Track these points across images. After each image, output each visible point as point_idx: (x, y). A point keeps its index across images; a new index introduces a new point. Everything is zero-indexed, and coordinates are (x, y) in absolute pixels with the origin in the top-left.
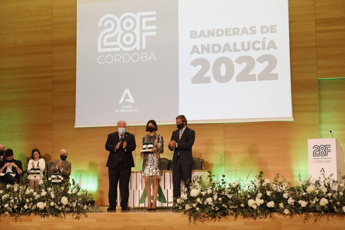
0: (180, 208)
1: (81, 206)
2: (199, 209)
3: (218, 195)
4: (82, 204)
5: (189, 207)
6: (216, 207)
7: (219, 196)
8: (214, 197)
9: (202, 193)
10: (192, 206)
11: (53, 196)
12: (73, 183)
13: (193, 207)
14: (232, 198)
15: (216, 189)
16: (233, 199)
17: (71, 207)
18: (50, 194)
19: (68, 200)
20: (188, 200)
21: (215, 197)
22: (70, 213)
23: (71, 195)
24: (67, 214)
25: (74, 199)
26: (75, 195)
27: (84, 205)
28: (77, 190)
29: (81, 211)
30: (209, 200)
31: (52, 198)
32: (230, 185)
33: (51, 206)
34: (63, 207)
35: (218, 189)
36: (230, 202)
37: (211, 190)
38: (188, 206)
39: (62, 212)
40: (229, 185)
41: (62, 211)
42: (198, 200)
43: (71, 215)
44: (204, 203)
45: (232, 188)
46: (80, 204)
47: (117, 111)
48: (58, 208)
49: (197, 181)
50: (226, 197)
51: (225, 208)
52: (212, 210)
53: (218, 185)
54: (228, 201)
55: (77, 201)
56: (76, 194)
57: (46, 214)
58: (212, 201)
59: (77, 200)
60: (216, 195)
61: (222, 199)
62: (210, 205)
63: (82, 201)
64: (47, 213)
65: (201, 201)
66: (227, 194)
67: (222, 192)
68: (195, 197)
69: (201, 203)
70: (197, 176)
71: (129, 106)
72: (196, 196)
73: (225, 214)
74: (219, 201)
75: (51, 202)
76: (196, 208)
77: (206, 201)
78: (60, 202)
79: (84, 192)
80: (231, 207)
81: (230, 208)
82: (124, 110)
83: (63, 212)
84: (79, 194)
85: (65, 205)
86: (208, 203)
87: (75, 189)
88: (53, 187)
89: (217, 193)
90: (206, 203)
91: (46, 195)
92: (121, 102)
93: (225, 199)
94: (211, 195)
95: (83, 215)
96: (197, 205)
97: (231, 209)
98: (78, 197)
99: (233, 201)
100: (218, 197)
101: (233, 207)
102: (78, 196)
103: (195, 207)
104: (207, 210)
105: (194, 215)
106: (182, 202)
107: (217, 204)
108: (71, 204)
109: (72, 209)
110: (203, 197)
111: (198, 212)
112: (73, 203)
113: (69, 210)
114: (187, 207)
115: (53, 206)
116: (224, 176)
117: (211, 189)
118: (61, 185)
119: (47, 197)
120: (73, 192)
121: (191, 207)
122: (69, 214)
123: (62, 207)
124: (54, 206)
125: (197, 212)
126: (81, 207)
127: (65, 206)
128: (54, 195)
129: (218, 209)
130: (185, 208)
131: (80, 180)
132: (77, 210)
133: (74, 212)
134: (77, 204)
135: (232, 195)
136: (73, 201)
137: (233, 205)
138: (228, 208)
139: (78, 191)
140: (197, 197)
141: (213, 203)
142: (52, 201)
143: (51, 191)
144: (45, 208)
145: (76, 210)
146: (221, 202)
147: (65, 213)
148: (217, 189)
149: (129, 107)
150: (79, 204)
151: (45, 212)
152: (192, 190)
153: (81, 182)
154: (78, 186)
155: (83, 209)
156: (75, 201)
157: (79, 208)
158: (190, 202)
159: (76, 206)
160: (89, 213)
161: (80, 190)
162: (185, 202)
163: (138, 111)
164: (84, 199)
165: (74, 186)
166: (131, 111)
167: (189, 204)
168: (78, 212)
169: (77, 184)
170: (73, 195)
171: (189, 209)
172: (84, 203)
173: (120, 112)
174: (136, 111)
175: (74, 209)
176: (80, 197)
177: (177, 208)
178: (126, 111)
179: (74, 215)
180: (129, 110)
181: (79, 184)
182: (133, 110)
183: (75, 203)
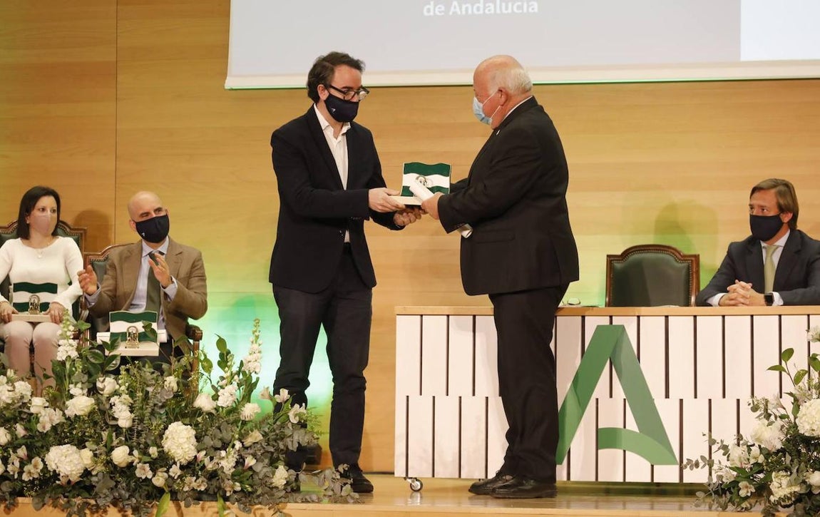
0: (743, 493)
1: (261, 468)
4: (267, 461)
5: (790, 485)
10: (804, 482)
11: (124, 418)
12: (221, 355)
13: (810, 486)
17: (213, 475)
18: (111, 406)
19: (198, 438)
20: (783, 451)
22: (208, 504)
23: (210, 414)
24: (192, 508)
25: (226, 435)
26: (231, 418)
27: (273, 463)
28: (239, 394)
29: (259, 493)
31: (117, 429)
33: (115, 466)
34: (175, 471)
38: (785, 481)
39: (167, 497)
41: (166, 489)
43: (210, 512)
46: (254, 461)
47: (432, 10)
48: (149, 477)
55: (238, 445)
56: (233, 410)
57: (93, 502)
59: (240, 440)
63: (264, 444)
64: (94, 498)
75: (112, 449)
78: (159, 446)
79: (275, 403)
82: (469, 6)
83: (174, 496)
84: (249, 411)
85: (184, 462)
87: (230, 387)
88: (123, 372)
91: (91, 413)
95: (272, 512)
98: (245, 426)
102: (244, 423)
106: (752, 461)
108: (212, 459)
109: (214, 482)
112: (223, 453)
113: (203, 488)
114: (781, 486)
115: (124, 465)
118: (165, 366)
119: (96, 423)
120: (221, 402)
121: (797, 489)
122: (203, 509)
123: (167, 472)
124: (131, 466)
126: (261, 476)
127: (182, 467)
128: (131, 412)
130: (771, 493)
131: (256, 346)
132: (238, 488)
133: (226, 499)
134: (240, 462)
136: (219, 444)
139: (247, 398)
142: (120, 444)
143: (116, 393)
144: (87, 473)
145: (233, 488)
147: (182, 504)
150: (250, 461)
151: (86, 495)
152: (808, 404)
153: (260, 352)
154: (244, 373)
155: (271, 483)
156: (231, 445)
157: (250, 480)
158: (792, 461)
159: (234, 467)
160: (296, 502)
161: (254, 391)
162: (772, 462)
163: (536, 10)
164: (272, 436)
165: (226, 372)
166: (504, 11)
167: (789, 473)
168: (243, 499)
169: (242, 363)
170: (222, 415)
171: (789, 499)
172: (272, 453)
173: (451, 13)
174: (525, 10)
175: (226, 481)
176: (256, 427)
177: (731, 493)
178: (478, 9)
179: (228, 514)
180: (490, 4)
181: (249, 362)
182: (513, 5)
183: (228, 454)
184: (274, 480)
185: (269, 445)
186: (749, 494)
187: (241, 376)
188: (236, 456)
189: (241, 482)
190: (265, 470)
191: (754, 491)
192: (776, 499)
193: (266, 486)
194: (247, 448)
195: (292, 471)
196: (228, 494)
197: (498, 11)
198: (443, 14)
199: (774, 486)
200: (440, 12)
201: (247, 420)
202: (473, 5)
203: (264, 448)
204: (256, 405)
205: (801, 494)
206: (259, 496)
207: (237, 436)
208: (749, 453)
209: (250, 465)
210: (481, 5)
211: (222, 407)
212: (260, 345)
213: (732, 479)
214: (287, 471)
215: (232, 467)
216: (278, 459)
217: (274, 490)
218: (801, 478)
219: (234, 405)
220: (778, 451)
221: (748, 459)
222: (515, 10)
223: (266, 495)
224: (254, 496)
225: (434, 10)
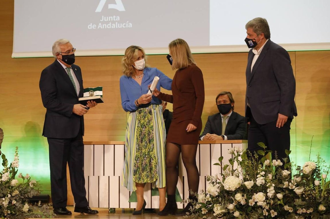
0: (203, 213)
1: (18, 205)
2: (240, 214)
3: (276, 188)
4: (20, 202)
5: (221, 209)
6: (272, 211)
7: (278, 190)
8: (268, 191)
9: (246, 183)
10: (226, 208)
12: (4, 161)
13: (229, 210)
14: (302, 194)
15: (273, 176)
16: (304, 196)
20: (218, 196)
21: (271, 192)
25: (5, 192)
26: (7, 185)
27: (23, 203)
28: (10, 176)
29: (17, 214)
30: (259, 198)
32: (299, 168)
36: (298, 202)
37: (262, 178)
38: (219, 208)
40: (297, 169)
42: (239, 197)
44: (248, 203)
45: (304, 174)
46: (16, 202)
47: (91, 26)
49: (238, 161)
50: (292, 191)
51: (290, 213)
52: (265, 216)
54: (295, 200)
55: (9, 196)
56: (8, 182)
58: (264, 198)
59: (10, 194)
60: (272, 188)
61: (284, 196)
62: (261, 207)
63: (20, 195)
65: (244, 200)
66: (294, 187)
67: (283, 181)
68: (232, 191)
69: (243, 202)
70: (238, 152)
71: (114, 17)
72: (233, 190)
74: (277, 200)
76: (233, 213)
77: (254, 200)
79: (24, 180)
80: (300, 211)
81: (298, 212)
82: (105, 25)
84: (14, 182)
86: (256, 203)
87: (6, 173)
89: (273, 185)
90: (254, 203)
92: (99, 9)
93: (288, 197)
94: (264, 189)
96: (235, 206)
97: (299, 215)
99: (304, 199)
100: (277, 193)
101: (304, 211)
102: (12, 187)
103: (232, 210)
104: (254, 216)
106: (207, 200)
107: (273, 204)
109: (0, 210)
110: (248, 193)
112: (4, 199)
114: (218, 210)
117: (262, 176)
120: (3, 179)
121: (224, 211)
126: (18, 208)
129: (276, 214)
130: (214, 212)
131: (16, 157)
132: (9, 212)
133: (5, 217)
134: (10, 202)
135: (304, 188)
136: (2, 195)
137: (304, 208)
138: (295, 212)
139: (13, 177)
140: (237, 191)
141: (265, 203)
145: (7, 212)
146: (282, 201)
149: (114, 20)
150: (14, 202)
152: (229, 177)
153: (18, 160)
154: (12, 168)
155: (22, 210)
156: (7, 196)
157: (14, 209)
158: (222, 200)
159: (8, 204)
160: (32, 218)
161: (16, 175)
162: (214, 201)
163: (131, 26)
164: (23, 192)
165: (5, 167)
166: (119, 27)
167: (221, 205)
168: (11, 217)
169: (11, 164)
170: (3, 184)
171: (221, 215)
172: (23, 199)
173: (98, 28)
174: (127, 27)
175: (5, 210)
176: (16, 189)
177: (199, 212)
178: (109, 26)
180: (114, 24)
181: (14, 163)
182: (122, 25)
183: (6, 199)
184: (23, 209)
185: (21, 195)
186: (206, 213)
187: (11, 169)
188: (9, 200)
189: (11, 210)
190: (20, 205)
191: (207, 212)
192: (216, 215)
193: (20, 211)
194: (13, 197)
195: (31, 206)
196: (5, 215)
197: (117, 27)
198: (95, 28)
199: (215, 210)
200: (94, 27)
201: (13, 186)
202: (107, 25)
203: (20, 197)
204: (17, 180)
205: (225, 213)
206: (17, 215)
207: (9, 192)
208: (206, 197)
209: (14, 203)
210: (110, 25)
211: (4, 181)
212: (18, 157)
213: (199, 207)
214: (29, 206)
215: (7, 204)
216: (25, 201)
217: (24, 213)
218: (225, 207)
219: (8, 180)
220: (217, 196)
221: (205, 200)
222: (123, 27)
223: (20, 215)
224: (16, 215)
225: (92, 27)
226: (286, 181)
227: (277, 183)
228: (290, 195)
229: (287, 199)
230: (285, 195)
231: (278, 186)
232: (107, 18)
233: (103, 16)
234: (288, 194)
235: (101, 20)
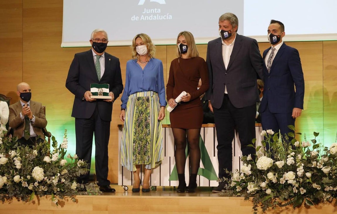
0: (238, 190)
1: (67, 183)
2: (272, 192)
3: (305, 168)
4: (69, 180)
5: (254, 187)
6: (302, 188)
7: (307, 169)
8: (298, 170)
9: (278, 163)
10: (259, 186)
11: (18, 165)
12: (54, 143)
13: (261, 187)
14: (329, 173)
15: (302, 156)
16: (331, 174)
17: (50, 185)
18: (14, 161)
19: (45, 172)
20: (252, 175)
21: (300, 171)
22: (48, 196)
23: (49, 163)
24: (43, 197)
25: (54, 171)
26: (57, 165)
27: (72, 181)
28: (59, 156)
29: (66, 192)
30: (289, 176)
31: (16, 169)
32: (326, 149)
33: (15, 183)
34: (36, 184)
35: (306, 156)
36: (326, 180)
37: (292, 158)
38: (252, 186)
39: (34, 194)
40: (325, 150)
41: (33, 191)
42: (270, 176)
43: (49, 199)
44: (279, 181)
45: (331, 155)
46: (65, 180)
47: (134, 18)
48: (27, 186)
50: (320, 170)
51: (318, 190)
52: (295, 193)
53: (306, 149)
54: (323, 178)
55: (59, 174)
56: (58, 162)
57: (7, 195)
58: (294, 177)
59: (60, 173)
60: (302, 168)
61: (312, 175)
62: (291, 185)
63: (68, 174)
64: (8, 194)
65: (275, 178)
66: (322, 166)
67: (312, 161)
68: (264, 170)
69: (274, 181)
71: (156, 9)
72: (266, 169)
73: (317, 201)
74: (306, 179)
75: (14, 176)
76: (265, 190)
77: (285, 178)
78: (31, 175)
79: (72, 160)
80: (328, 189)
81: (325, 190)
82: (148, 17)
83: (36, 193)
84: (63, 162)
85: (40, 181)
86: (287, 181)
87: (56, 154)
88: (18, 149)
89: (303, 165)
90: (285, 182)
91: (7, 163)
92: (141, 2)
93: (316, 175)
94: (293, 168)
95: (71, 198)
96: (267, 184)
97: (327, 192)
99: (330, 178)
100: (306, 171)
101: (331, 188)
102: (61, 167)
103: (265, 188)
104: (285, 194)
105: (263, 202)
106: (241, 179)
107: (302, 183)
108: (49, 180)
109: (50, 188)
110: (279, 171)
111: (270, 196)
112: (53, 178)
113: (46, 190)
114: (251, 188)
115: (18, 182)
116: (316, 134)
117: (292, 156)
118: (33, 146)
119: (8, 167)
120: (53, 159)
121: (257, 188)
122: (46, 197)
123: (34, 184)
124: (20, 182)
125: (267, 197)
126: (67, 186)
127: (39, 183)
128: (21, 163)
129: (305, 191)
130: (248, 190)
131: (65, 139)
132: (59, 190)
133: (55, 194)
134: (59, 181)
135: (331, 168)
136: (52, 174)
137: (331, 186)
138: (323, 190)
139: (62, 158)
140: (269, 170)
141: (295, 181)
142: (17, 174)
143: (16, 156)
144: (5, 185)
145: (57, 190)
146: (310, 179)
147: (39, 196)
148: (304, 158)
149: (156, 12)
150: (63, 180)
151: (5, 193)
152: (260, 158)
153: (67, 141)
154: (61, 149)
155: (71, 188)
156: (56, 174)
157: (63, 187)
158: (255, 178)
159: (58, 182)
160: (80, 195)
161: (65, 155)
162: (248, 179)
163: (171, 18)
164: (71, 171)
165: (55, 148)
166: (160, 19)
167: (254, 183)
168: (61, 194)
169: (60, 145)
170: (53, 164)
171: (254, 192)
172: (71, 177)
173: (141, 19)
174: (167, 18)
175: (54, 188)
176: (65, 168)
177: (234, 190)
178: (151, 18)
179: (55, 199)
180: (155, 16)
181: (63, 145)
182: (163, 17)
183: (55, 178)
184: (72, 187)
185: (70, 174)
186: (240, 191)
187: (60, 150)
188: (58, 178)
189: (60, 188)
190: (68, 183)
191: (241, 189)
192: (249, 192)
193: (69, 189)
194: (62, 176)
195: (79, 184)
196: (55, 192)
197: (158, 19)
198: (138, 20)
199: (248, 188)
200: (137, 19)
201: (62, 165)
202: (149, 17)
203: (68, 176)
204: (66, 160)
205: (258, 190)
206: (66, 193)
207: (58, 171)
208: (240, 176)
209: (63, 182)
210: (152, 17)
211: (54, 161)
212: (67, 139)
213: (234, 185)
214: (77, 184)
215: (57, 182)
216: (74, 179)
217: (72, 191)
218: (258, 185)
219: (58, 160)
220: (250, 175)
221: (240, 178)
222: (164, 18)
223: (69, 193)
224: (65, 193)
226: (315, 161)
227: (306, 163)
228: (318, 174)
229: (315, 177)
230: (314, 173)
231: (307, 165)
232: (149, 10)
233: (145, 9)
234: (316, 173)
235: (143, 13)
